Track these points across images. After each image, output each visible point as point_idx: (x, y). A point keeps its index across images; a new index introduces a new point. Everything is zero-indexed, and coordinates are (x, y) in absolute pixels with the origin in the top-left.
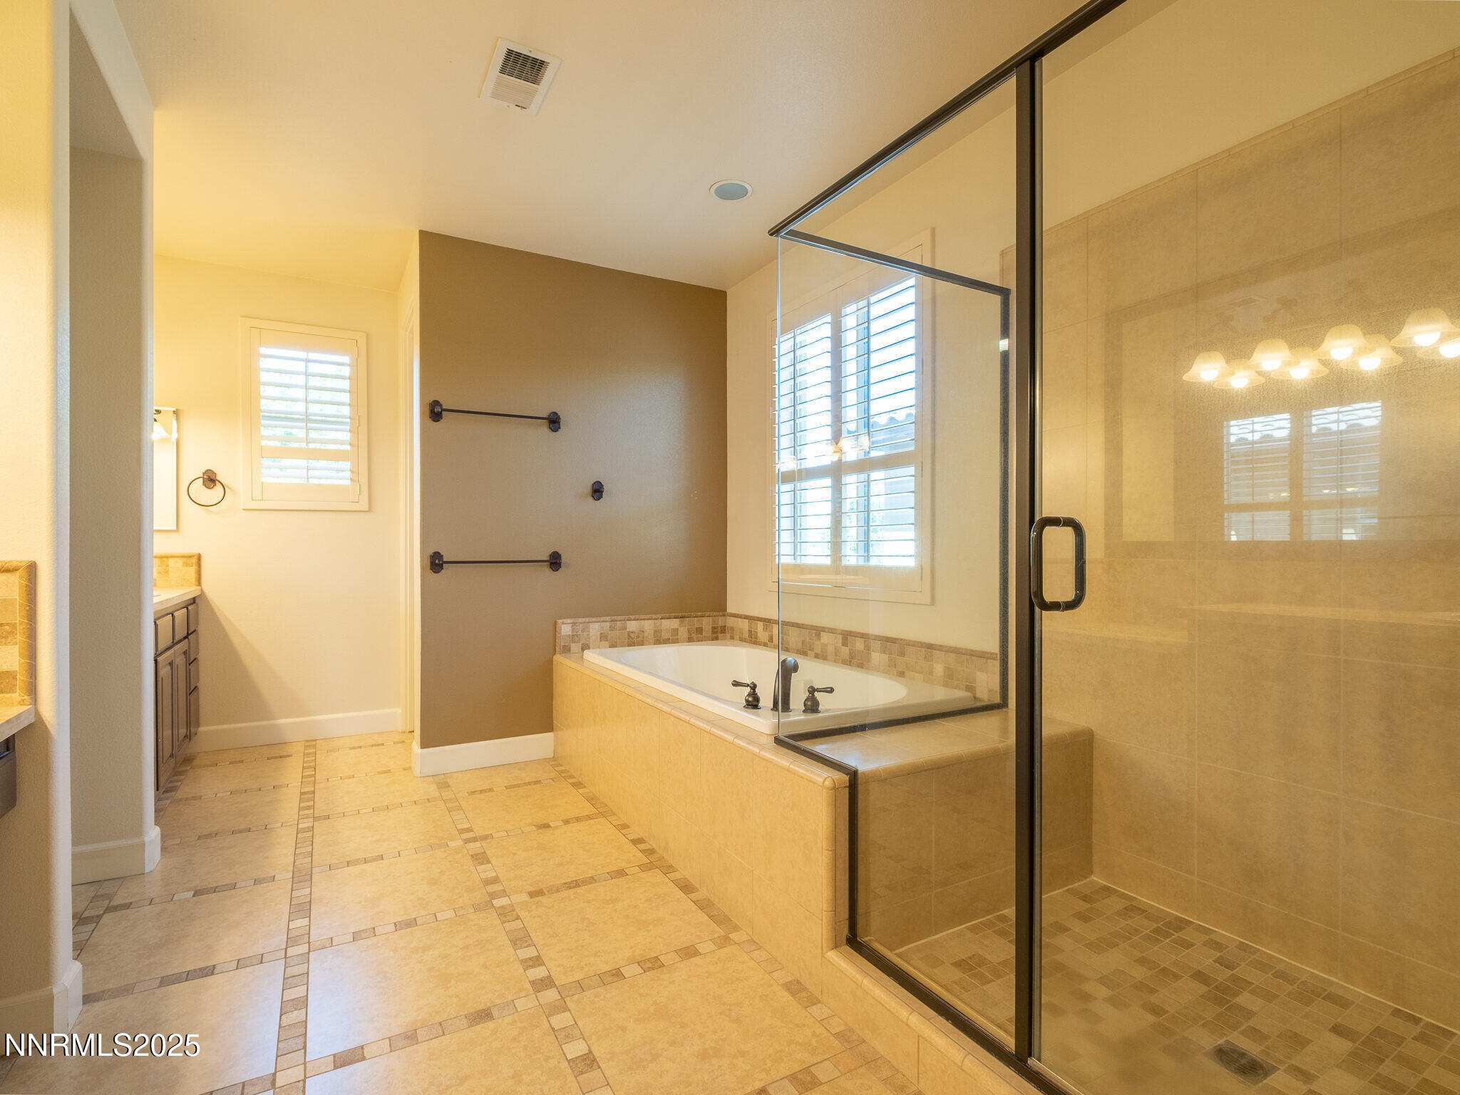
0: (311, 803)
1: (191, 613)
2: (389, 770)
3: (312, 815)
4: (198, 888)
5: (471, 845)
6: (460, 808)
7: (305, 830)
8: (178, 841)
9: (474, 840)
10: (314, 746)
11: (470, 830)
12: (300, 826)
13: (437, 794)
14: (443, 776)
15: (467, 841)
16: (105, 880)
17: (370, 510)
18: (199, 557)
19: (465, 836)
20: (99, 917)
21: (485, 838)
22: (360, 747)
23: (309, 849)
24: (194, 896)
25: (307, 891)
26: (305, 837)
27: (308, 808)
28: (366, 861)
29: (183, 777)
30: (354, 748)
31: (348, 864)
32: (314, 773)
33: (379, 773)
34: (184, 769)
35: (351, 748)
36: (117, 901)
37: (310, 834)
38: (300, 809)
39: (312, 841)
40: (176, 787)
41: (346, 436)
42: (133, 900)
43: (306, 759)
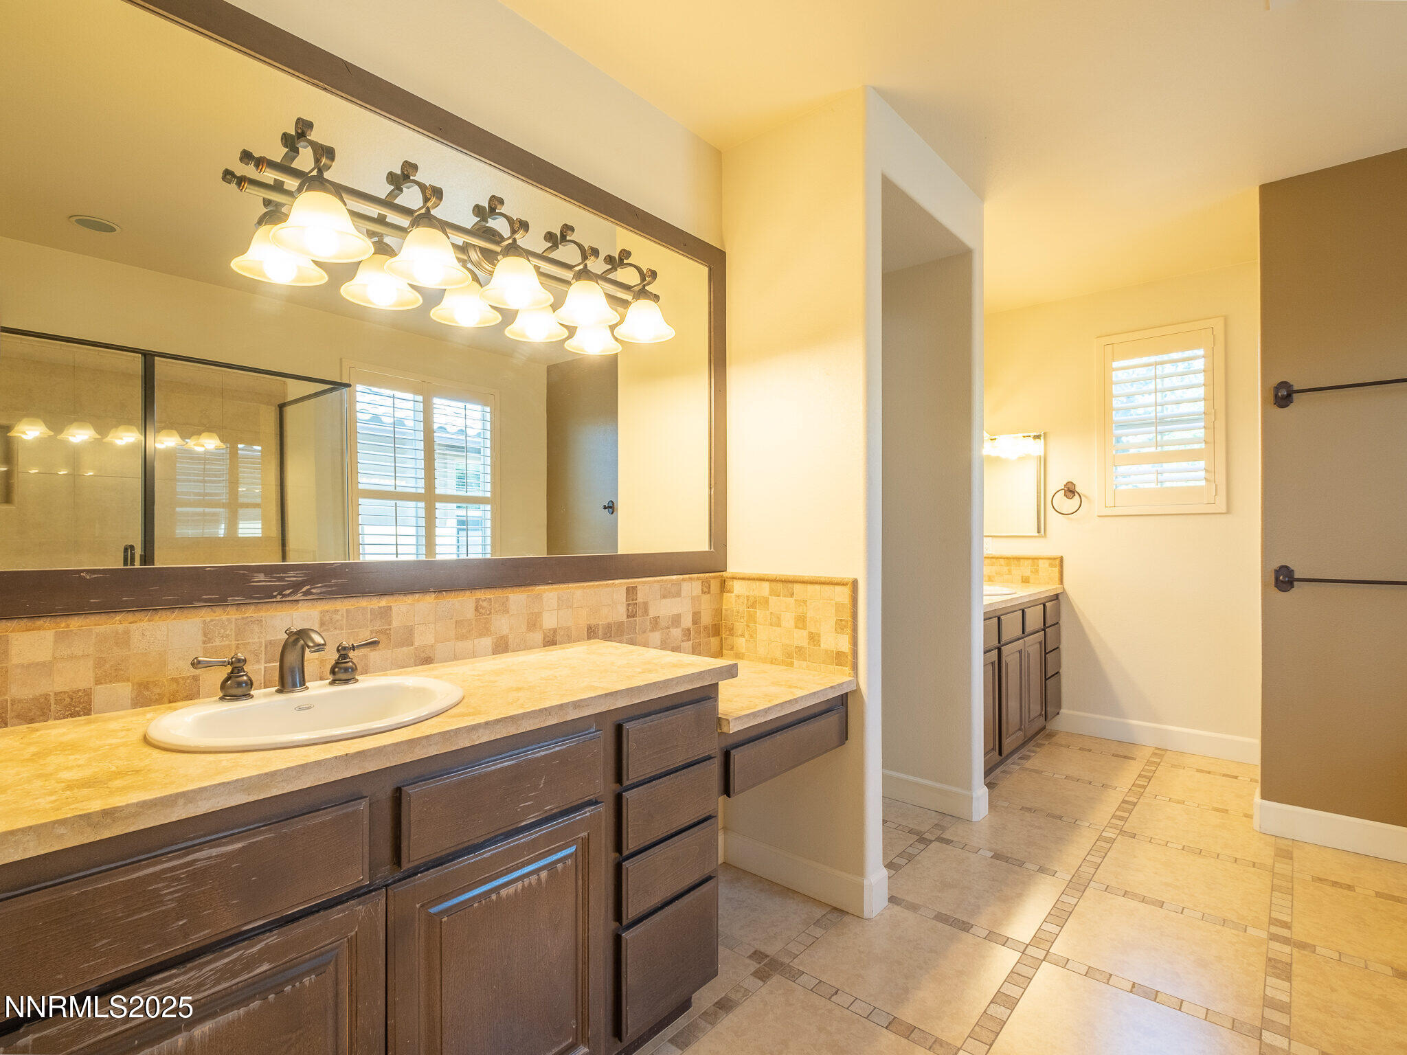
0: (1126, 815)
1: (1048, 609)
2: (1227, 810)
3: (1120, 827)
4: (998, 852)
5: (1276, 946)
6: (1290, 892)
7: (1106, 840)
8: (1006, 804)
9: (1286, 941)
10: (1161, 756)
11: (1287, 926)
12: (1104, 834)
13: (1269, 861)
14: (1290, 843)
15: (1274, 937)
16: (948, 815)
17: (1228, 511)
18: (1062, 558)
19: (1274, 929)
20: (931, 841)
21: (1302, 946)
22: (1209, 773)
23: (1099, 861)
24: (992, 857)
25: (1074, 901)
26: (1104, 845)
27: (1121, 818)
28: (1144, 900)
29: (1038, 749)
30: (1202, 771)
31: (1125, 894)
32: (1146, 784)
33: (1215, 809)
34: (1043, 742)
35: (1198, 771)
36: (946, 836)
37: (1109, 845)
38: (1114, 816)
39: (1106, 854)
40: (1030, 756)
41: (1201, 433)
42: (955, 839)
43: (1147, 767)
